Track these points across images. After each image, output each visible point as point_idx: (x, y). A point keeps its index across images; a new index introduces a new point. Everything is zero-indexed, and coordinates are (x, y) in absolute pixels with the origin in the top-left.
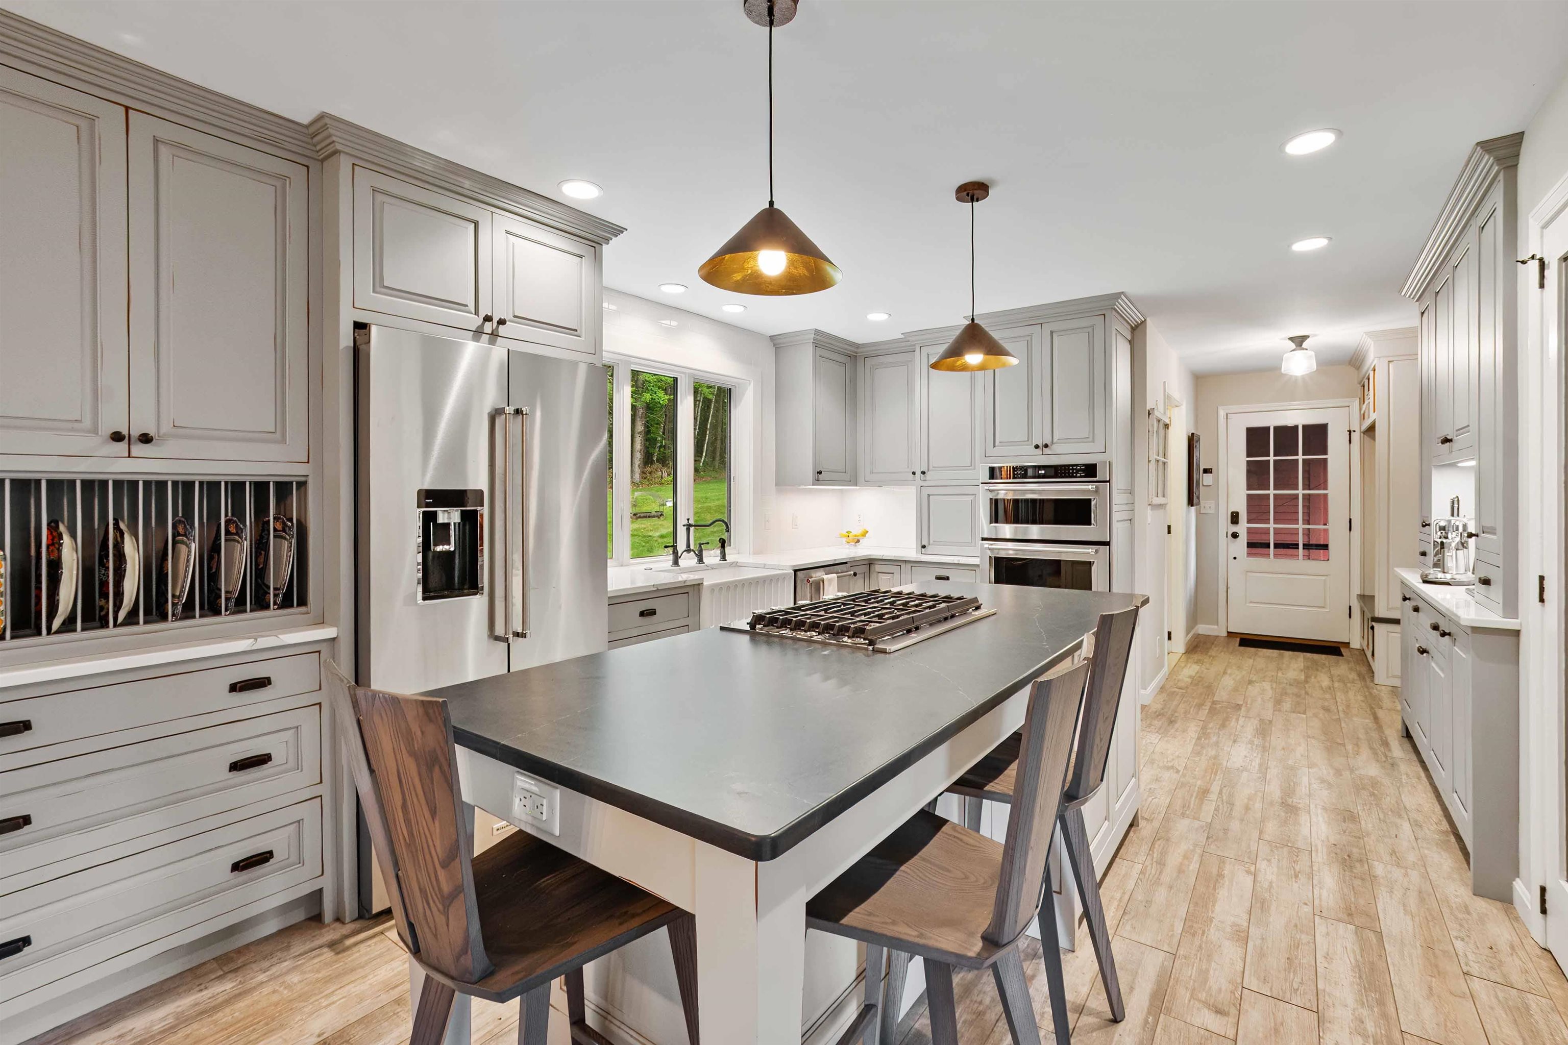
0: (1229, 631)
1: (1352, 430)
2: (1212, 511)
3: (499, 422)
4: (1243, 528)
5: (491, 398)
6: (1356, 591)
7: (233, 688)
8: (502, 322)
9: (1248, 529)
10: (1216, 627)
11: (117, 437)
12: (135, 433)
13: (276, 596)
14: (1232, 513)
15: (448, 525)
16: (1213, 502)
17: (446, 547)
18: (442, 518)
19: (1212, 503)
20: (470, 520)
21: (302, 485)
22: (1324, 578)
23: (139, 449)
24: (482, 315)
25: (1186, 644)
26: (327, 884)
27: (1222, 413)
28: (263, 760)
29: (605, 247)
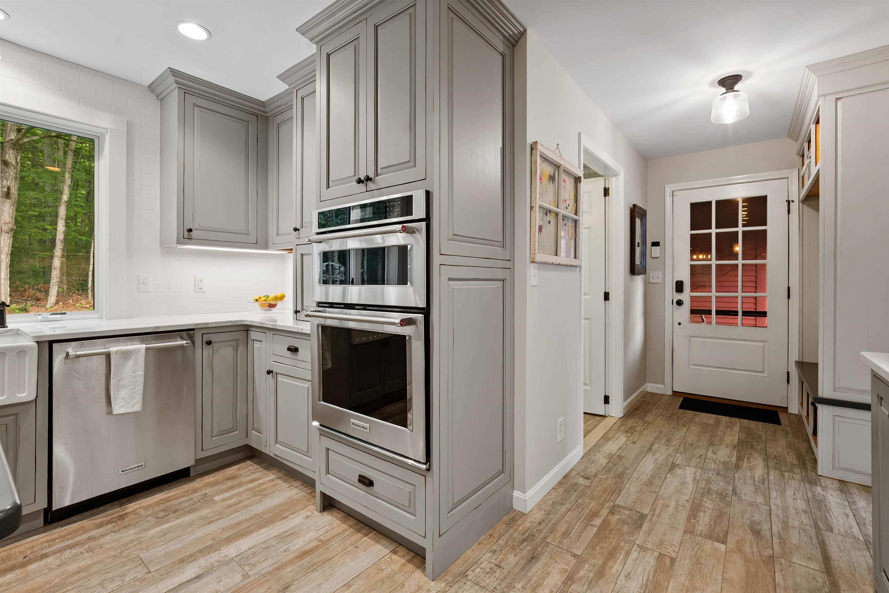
0: (674, 390)
1: (790, 200)
2: (659, 281)
4: (686, 296)
6: (795, 356)
9: (692, 297)
10: (662, 386)
14: (677, 282)
16: (661, 272)
19: (659, 273)
22: (762, 344)
25: (624, 408)
27: (668, 190)
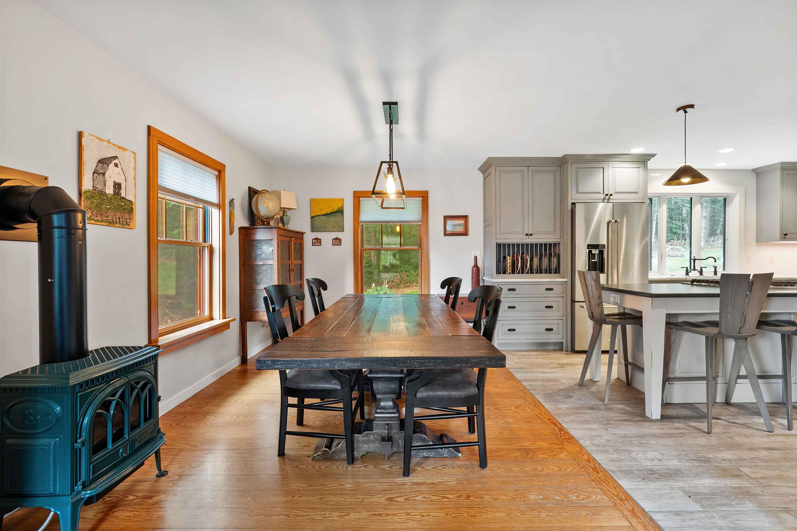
3: (610, 225)
5: (608, 217)
7: (546, 289)
8: (611, 195)
11: (527, 235)
12: (529, 234)
13: (554, 270)
15: (595, 254)
17: (594, 260)
18: (593, 252)
20: (601, 252)
21: (559, 244)
23: (530, 237)
24: (605, 194)
26: (564, 341)
28: (552, 307)
29: (648, 162)
